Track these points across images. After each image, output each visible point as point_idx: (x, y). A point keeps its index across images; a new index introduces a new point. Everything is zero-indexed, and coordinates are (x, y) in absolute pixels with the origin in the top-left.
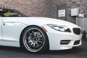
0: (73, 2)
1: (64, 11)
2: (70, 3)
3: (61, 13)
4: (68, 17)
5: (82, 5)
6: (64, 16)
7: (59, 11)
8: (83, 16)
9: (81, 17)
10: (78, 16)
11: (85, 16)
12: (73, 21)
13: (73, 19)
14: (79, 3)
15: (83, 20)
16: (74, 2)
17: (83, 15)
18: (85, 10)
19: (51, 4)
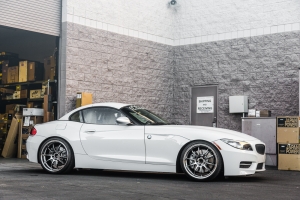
0: (233, 80)
1: (212, 98)
2: (227, 81)
3: (202, 104)
4: (221, 114)
5: (254, 87)
6: (212, 111)
7: (199, 99)
8: (258, 115)
9: (254, 117)
10: (246, 114)
11: (262, 115)
12: (234, 124)
13: (234, 120)
14: (247, 83)
15: (258, 123)
16: (237, 80)
17: (258, 112)
18: (262, 100)
19: (178, 81)
